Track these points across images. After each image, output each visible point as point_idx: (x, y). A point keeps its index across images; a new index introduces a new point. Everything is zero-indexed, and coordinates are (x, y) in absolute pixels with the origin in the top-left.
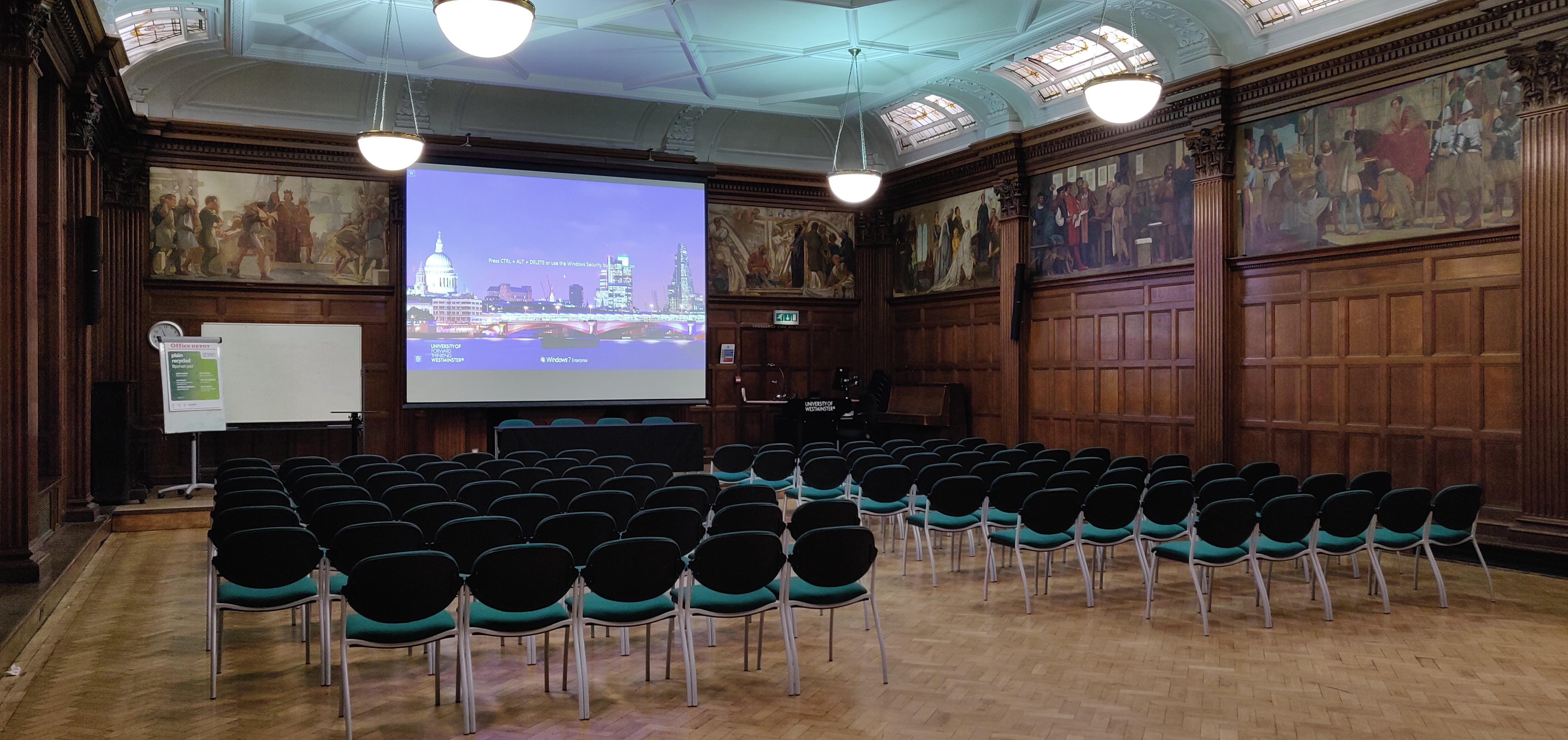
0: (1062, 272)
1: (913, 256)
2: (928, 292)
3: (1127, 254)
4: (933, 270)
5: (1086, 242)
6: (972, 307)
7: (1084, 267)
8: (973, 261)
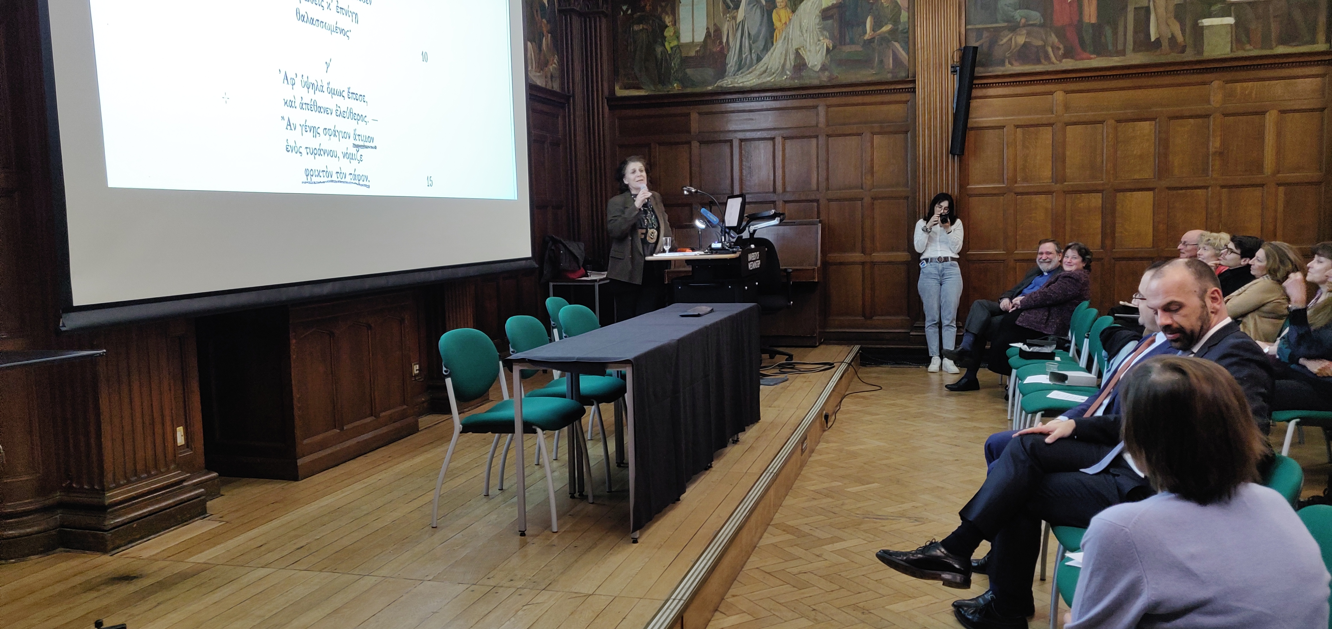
0: (1038, 62)
1: (668, 33)
2: (710, 88)
3: (1180, 38)
4: (722, 55)
5: (1094, 20)
6: (822, 110)
7: (1085, 55)
8: (826, 42)
